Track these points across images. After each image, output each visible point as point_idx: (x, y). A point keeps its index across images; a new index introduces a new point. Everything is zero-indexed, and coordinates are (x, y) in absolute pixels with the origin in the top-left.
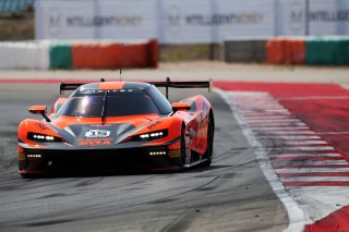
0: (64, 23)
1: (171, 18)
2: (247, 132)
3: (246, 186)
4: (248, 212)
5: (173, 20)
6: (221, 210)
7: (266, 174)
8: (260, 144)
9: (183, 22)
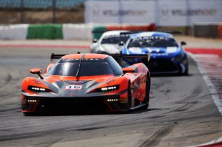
0: (101, 14)
1: (163, 12)
2: (205, 78)
3: (204, 109)
4: (205, 124)
5: (165, 12)
6: (189, 122)
7: (215, 102)
8: (213, 85)
9: (170, 14)
